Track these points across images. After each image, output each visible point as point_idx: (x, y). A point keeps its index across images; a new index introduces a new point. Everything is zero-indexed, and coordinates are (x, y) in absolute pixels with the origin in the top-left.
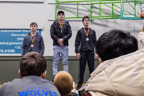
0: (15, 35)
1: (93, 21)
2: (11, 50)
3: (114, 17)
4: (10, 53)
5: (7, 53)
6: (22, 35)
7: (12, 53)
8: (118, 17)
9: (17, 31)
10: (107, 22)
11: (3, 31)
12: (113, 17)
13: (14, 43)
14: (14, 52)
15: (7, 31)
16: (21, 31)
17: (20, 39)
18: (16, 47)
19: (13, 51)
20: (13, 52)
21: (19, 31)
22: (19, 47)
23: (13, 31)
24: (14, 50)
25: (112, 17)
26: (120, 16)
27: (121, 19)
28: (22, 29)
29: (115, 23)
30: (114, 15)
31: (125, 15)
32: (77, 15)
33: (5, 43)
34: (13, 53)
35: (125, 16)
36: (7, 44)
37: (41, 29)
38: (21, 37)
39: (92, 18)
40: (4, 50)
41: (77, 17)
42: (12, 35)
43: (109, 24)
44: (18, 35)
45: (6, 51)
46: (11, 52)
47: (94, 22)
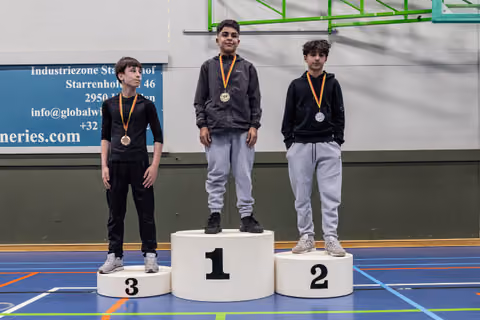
0: (79, 86)
1: (336, 32)
2: (69, 135)
3: (409, 17)
4: (66, 144)
5: (57, 144)
6: (100, 85)
7: (71, 144)
8: (423, 16)
9: (84, 71)
10: (385, 33)
11: (39, 72)
12: (405, 15)
13: (77, 112)
14: (78, 140)
15: (51, 72)
16: (95, 71)
17: (94, 97)
18: (83, 126)
19: (76, 137)
20: (73, 140)
21: (89, 71)
22: (93, 125)
23: (72, 71)
24: (78, 134)
25: (402, 18)
26: (429, 11)
27: (435, 22)
28: (101, 65)
29: (413, 36)
30: (410, 10)
31: (449, 6)
32: (281, 11)
33: (48, 113)
34: (76, 144)
35: (449, 12)
36: (55, 113)
37: (161, 64)
38: (97, 91)
39: (334, 22)
40: (46, 137)
41: (280, 17)
42: (70, 84)
43: (391, 43)
44: (86, 85)
45: (54, 138)
46: (69, 140)
47: (341, 37)
